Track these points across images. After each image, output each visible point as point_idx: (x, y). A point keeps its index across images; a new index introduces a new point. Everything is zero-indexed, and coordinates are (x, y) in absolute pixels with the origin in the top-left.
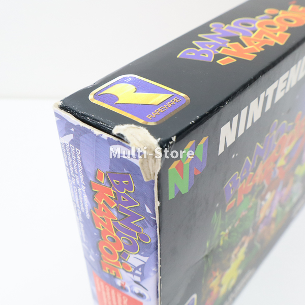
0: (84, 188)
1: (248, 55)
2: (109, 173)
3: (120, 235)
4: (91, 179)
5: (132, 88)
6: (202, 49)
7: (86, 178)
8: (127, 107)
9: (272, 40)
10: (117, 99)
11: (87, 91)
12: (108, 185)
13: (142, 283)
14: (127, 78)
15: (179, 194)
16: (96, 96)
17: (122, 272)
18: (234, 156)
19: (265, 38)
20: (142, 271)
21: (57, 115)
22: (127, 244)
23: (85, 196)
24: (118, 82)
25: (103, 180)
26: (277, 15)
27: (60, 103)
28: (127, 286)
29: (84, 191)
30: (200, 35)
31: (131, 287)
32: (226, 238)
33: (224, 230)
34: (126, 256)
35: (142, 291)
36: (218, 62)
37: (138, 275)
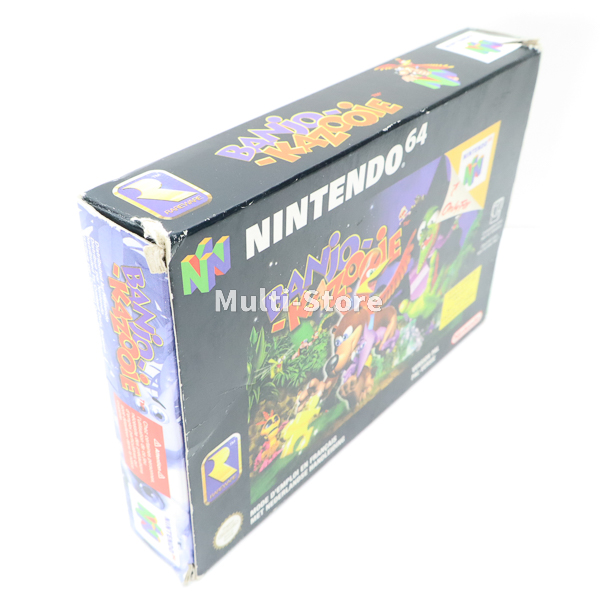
0: (103, 285)
1: (292, 156)
2: (124, 266)
3: (136, 339)
4: (109, 275)
5: (159, 184)
6: (245, 146)
7: (104, 273)
8: (148, 202)
9: (327, 140)
10: (140, 193)
11: (112, 184)
12: (123, 281)
13: (159, 400)
14: (155, 174)
15: (196, 291)
16: (120, 190)
17: (140, 386)
18: (271, 264)
19: (321, 137)
20: (158, 384)
21: (80, 206)
22: (143, 349)
23: (104, 295)
24: (145, 177)
25: (119, 276)
26: (350, 109)
27: (84, 195)
28: (146, 406)
29: (103, 288)
30: (249, 130)
31: (149, 406)
32: (280, 370)
33: (276, 358)
34: (142, 365)
35: (161, 410)
36: (256, 162)
37: (155, 389)
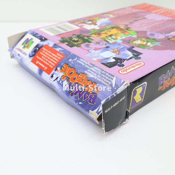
2: (96, 96)
12: (93, 92)
13: (56, 80)
17: (62, 74)
20: (60, 84)
28: (57, 72)
29: (95, 77)
34: (68, 80)
35: (53, 78)
37: (60, 81)
